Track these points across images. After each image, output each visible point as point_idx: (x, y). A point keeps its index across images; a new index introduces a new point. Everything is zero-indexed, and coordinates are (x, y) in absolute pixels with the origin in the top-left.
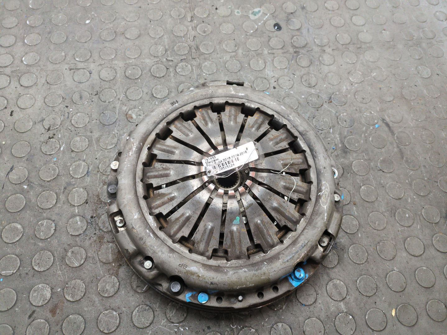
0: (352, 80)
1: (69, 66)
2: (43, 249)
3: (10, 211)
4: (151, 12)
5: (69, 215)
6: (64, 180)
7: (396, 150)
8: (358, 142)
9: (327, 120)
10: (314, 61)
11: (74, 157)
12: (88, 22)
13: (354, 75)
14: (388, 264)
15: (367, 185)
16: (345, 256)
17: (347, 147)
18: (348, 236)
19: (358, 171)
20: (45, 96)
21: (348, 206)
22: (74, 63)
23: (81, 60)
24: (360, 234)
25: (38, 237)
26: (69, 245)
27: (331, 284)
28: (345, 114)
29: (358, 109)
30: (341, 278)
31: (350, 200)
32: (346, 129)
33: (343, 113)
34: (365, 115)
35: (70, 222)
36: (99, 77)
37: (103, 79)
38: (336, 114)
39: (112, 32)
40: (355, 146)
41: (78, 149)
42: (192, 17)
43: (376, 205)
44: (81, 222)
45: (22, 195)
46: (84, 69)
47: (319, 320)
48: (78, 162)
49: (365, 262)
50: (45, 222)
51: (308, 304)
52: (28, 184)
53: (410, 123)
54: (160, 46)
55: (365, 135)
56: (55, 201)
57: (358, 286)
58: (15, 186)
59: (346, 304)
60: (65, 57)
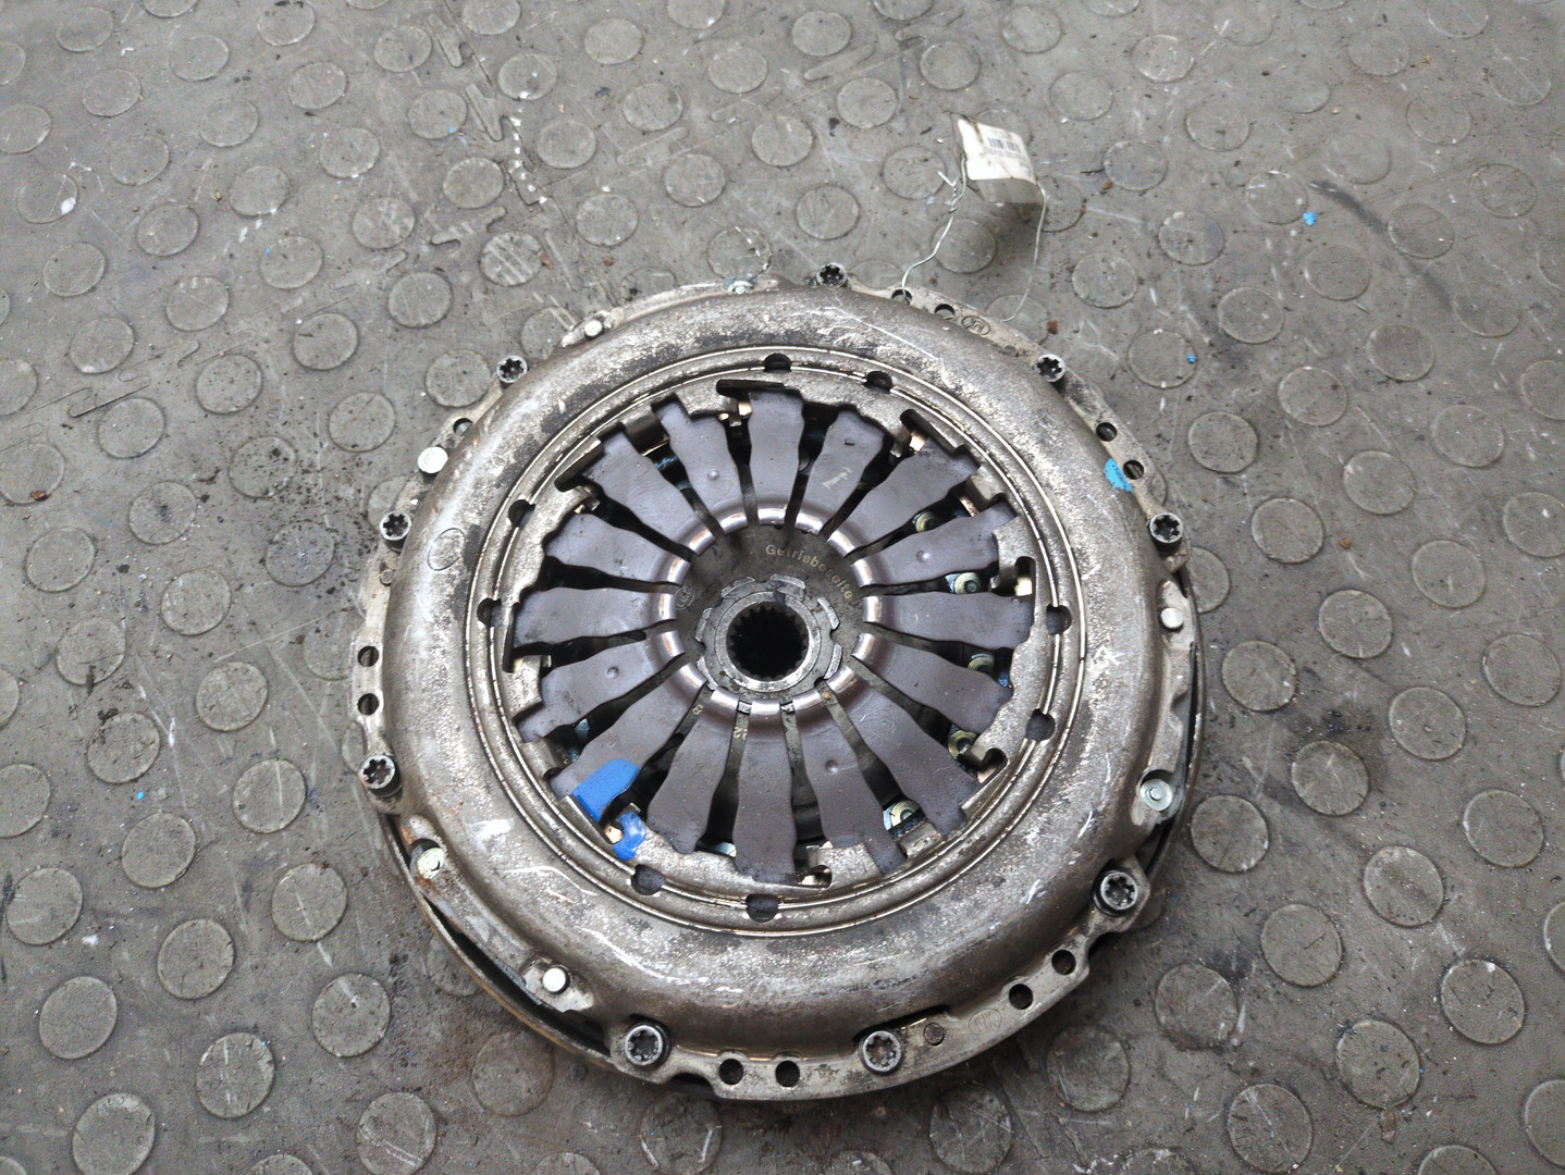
0: (1154, 78)
1: (65, 408)
2: (259, 1154)
3: (67, 1056)
4: (296, 79)
5: (305, 984)
6: (227, 859)
7: (1410, 283)
8: (1268, 303)
9: (1124, 261)
10: (986, 54)
11: (231, 753)
12: (67, 206)
13: (1153, 53)
14: (1545, 719)
15: (1363, 455)
16: (1385, 747)
17: (1236, 336)
18: (1367, 670)
19: (1310, 413)
20: (21, 557)
21: (1324, 558)
22: (79, 386)
23: (105, 368)
24: (1408, 646)
25: (220, 1113)
26: (348, 1100)
27: (1373, 872)
28: (1177, 215)
29: (1217, 177)
30: (1402, 837)
31: (1321, 533)
32: (1205, 269)
33: (1170, 213)
34: (1252, 191)
35: (322, 1012)
36: (201, 405)
37: (219, 410)
38: (1144, 225)
39: (179, 213)
40: (1264, 323)
41: (234, 720)
42: (461, 46)
43: (1422, 516)
44: (359, 993)
45: (90, 980)
46: (127, 397)
47: (1385, 1021)
48: (254, 769)
49: (1463, 745)
50: (223, 1047)
51: (1322, 979)
52: (95, 925)
53: (1426, 164)
54: (386, 201)
55: (1280, 268)
56: (229, 952)
57: (1472, 842)
58: (50, 953)
59: (1456, 924)
60: (37, 375)
